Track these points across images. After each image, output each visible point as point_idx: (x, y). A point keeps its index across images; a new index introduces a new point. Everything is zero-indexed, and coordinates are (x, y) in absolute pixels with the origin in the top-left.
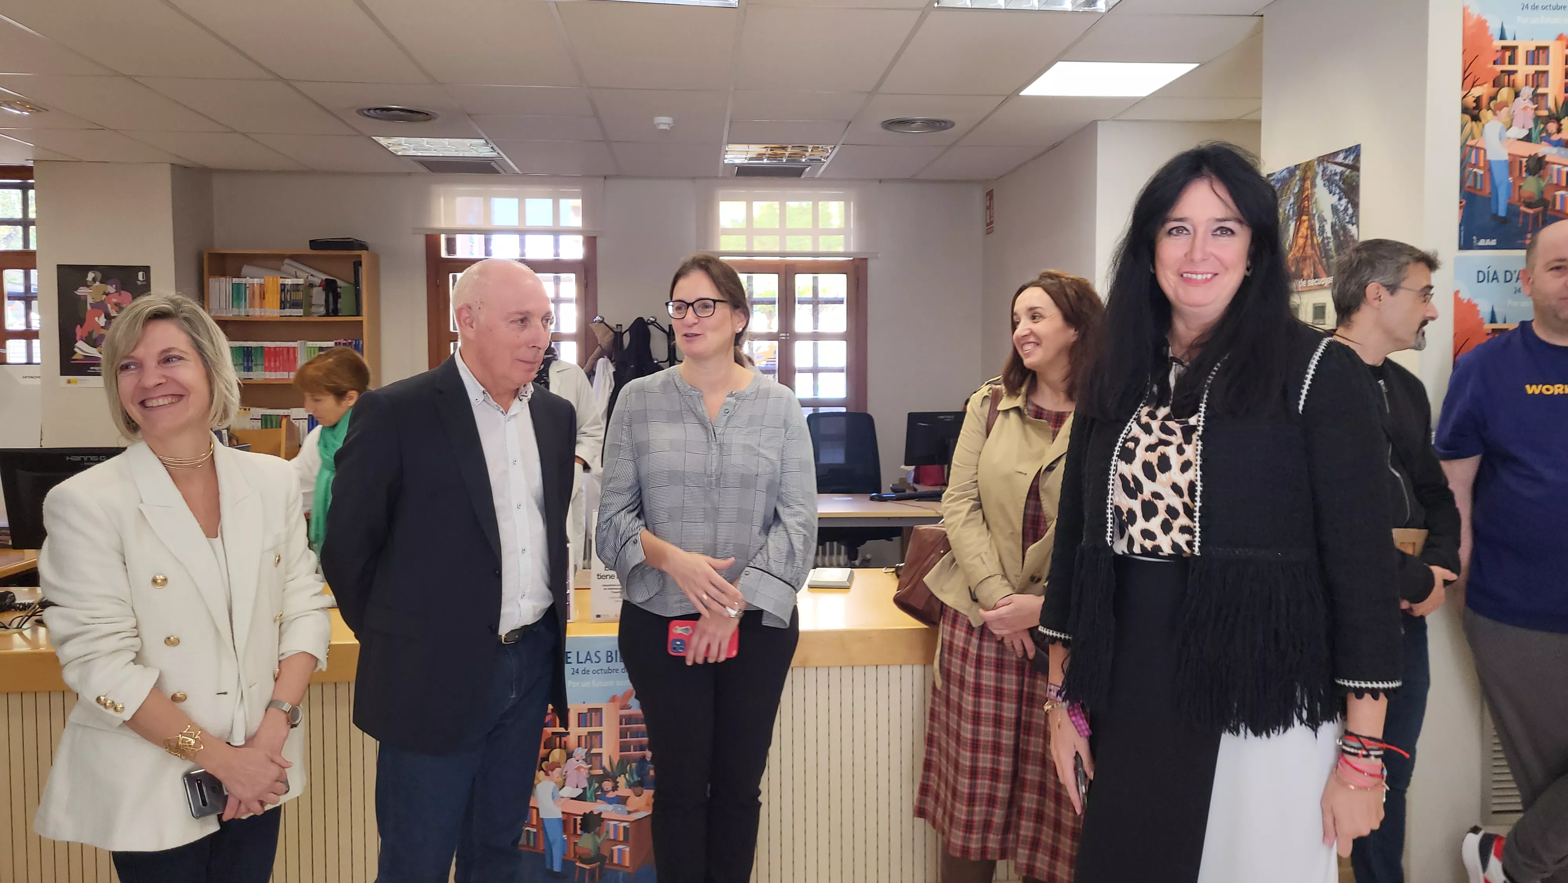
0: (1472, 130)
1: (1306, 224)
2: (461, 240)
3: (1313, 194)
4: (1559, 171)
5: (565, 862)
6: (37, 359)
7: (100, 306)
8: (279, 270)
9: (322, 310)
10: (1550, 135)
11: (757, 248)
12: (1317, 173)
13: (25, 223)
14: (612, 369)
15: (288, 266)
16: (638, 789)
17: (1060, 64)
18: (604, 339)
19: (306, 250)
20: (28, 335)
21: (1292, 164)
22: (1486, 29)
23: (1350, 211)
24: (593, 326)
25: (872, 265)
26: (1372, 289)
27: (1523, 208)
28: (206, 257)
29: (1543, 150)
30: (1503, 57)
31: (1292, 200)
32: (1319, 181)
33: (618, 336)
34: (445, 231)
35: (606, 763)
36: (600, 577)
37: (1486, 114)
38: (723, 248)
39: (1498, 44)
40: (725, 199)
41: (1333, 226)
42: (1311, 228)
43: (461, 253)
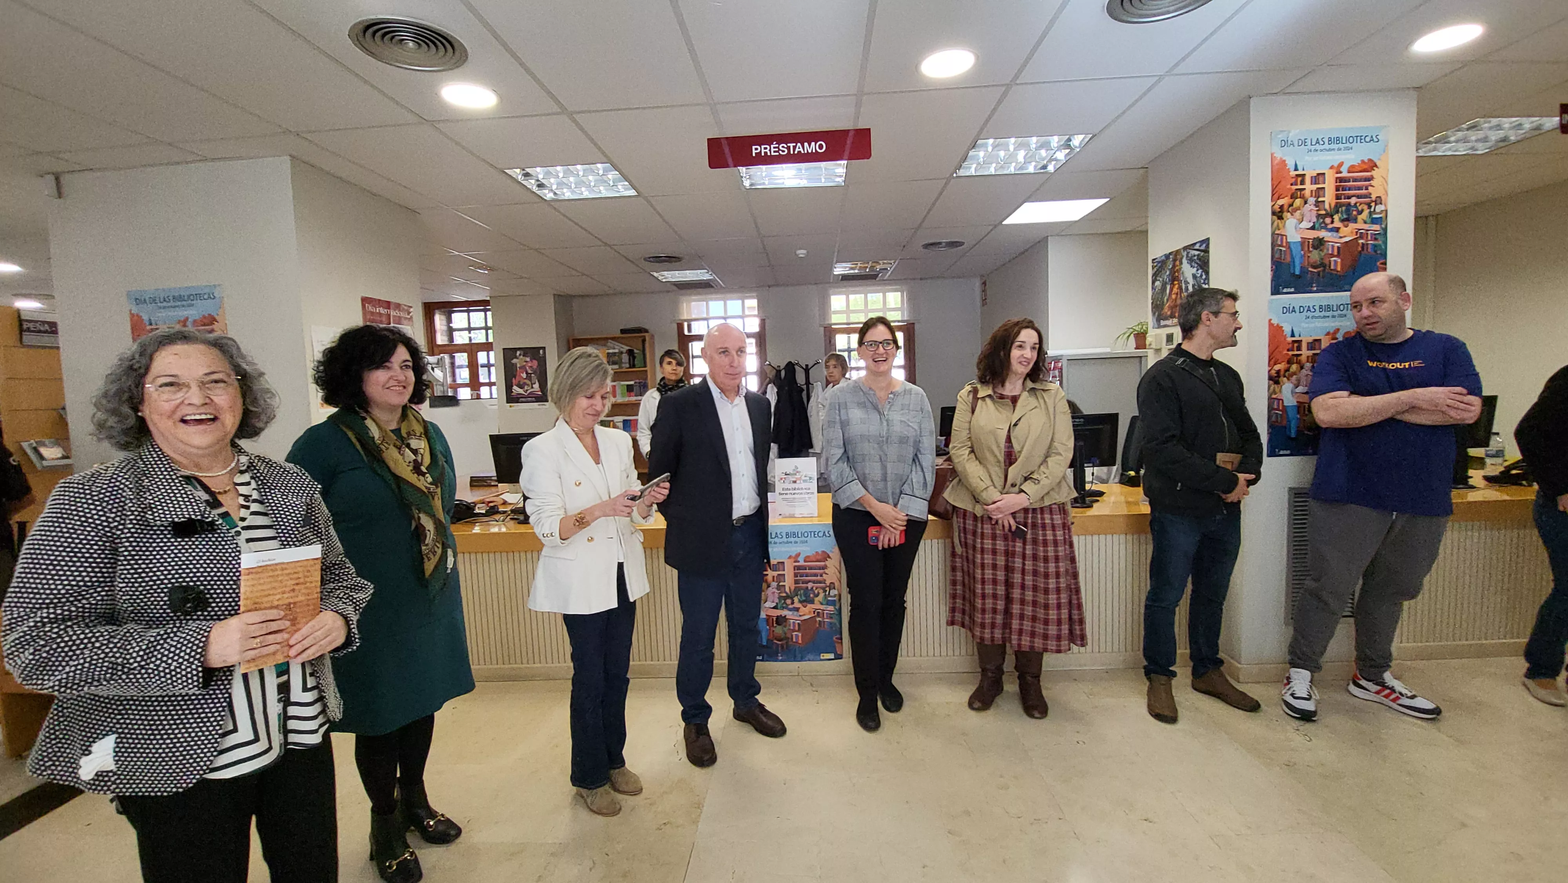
0: (1278, 225)
1: (1177, 286)
2: (694, 325)
3: (1180, 269)
4: (1333, 246)
5: (768, 640)
6: (495, 395)
7: (523, 368)
8: (605, 345)
9: (628, 365)
10: (1326, 225)
11: (852, 320)
12: (1183, 257)
13: (487, 328)
14: (776, 390)
15: (610, 343)
16: (805, 604)
17: (1026, 205)
18: (771, 374)
19: (618, 334)
20: (491, 384)
21: (1168, 252)
22: (1286, 165)
23: (1204, 277)
24: (765, 368)
25: (917, 327)
26: (1204, 316)
27: (1310, 269)
28: (571, 341)
29: (1323, 234)
30: (1296, 181)
31: (1168, 273)
32: (1185, 261)
33: (778, 372)
34: (685, 320)
35: (787, 590)
36: (780, 494)
37: (1287, 215)
38: (833, 321)
39: (1293, 173)
40: (835, 294)
41: (1193, 286)
42: (1180, 288)
43: (694, 332)
